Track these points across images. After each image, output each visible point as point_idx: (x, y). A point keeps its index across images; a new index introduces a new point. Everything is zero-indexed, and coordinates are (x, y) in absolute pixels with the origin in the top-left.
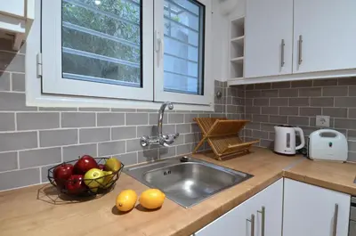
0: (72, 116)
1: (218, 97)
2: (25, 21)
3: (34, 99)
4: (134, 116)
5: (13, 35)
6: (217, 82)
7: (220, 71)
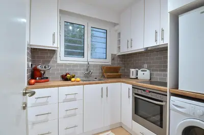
0: (66, 65)
1: (113, 59)
2: (57, 48)
3: (59, 62)
4: (82, 65)
5: (55, 50)
6: (112, 55)
7: (113, 50)
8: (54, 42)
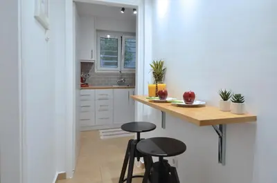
2: (95, 61)
3: (96, 71)
8: (92, 57)
